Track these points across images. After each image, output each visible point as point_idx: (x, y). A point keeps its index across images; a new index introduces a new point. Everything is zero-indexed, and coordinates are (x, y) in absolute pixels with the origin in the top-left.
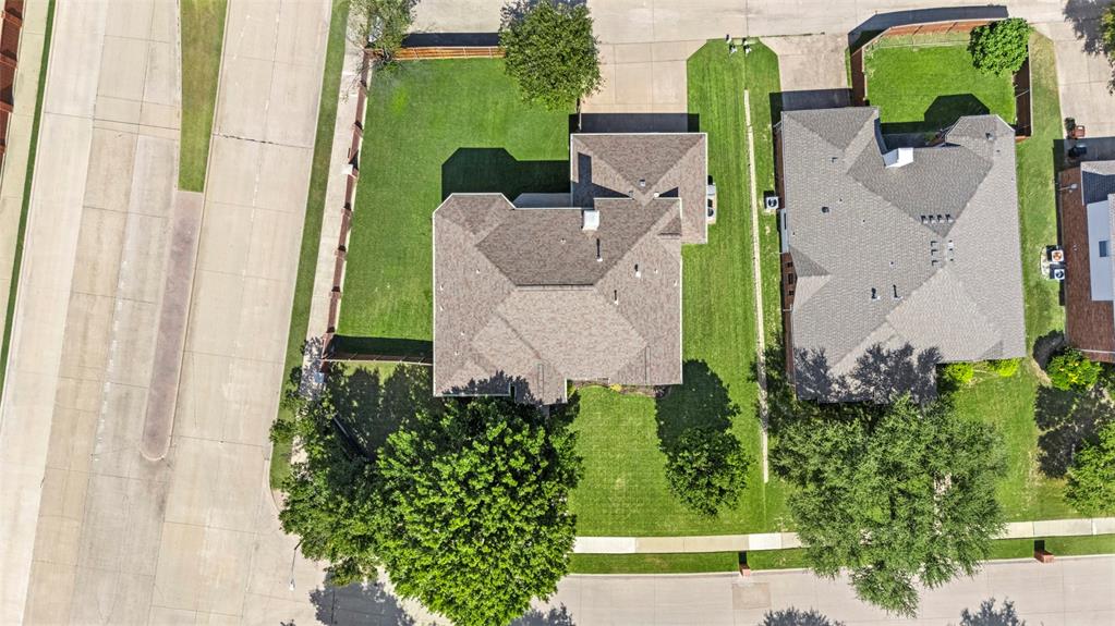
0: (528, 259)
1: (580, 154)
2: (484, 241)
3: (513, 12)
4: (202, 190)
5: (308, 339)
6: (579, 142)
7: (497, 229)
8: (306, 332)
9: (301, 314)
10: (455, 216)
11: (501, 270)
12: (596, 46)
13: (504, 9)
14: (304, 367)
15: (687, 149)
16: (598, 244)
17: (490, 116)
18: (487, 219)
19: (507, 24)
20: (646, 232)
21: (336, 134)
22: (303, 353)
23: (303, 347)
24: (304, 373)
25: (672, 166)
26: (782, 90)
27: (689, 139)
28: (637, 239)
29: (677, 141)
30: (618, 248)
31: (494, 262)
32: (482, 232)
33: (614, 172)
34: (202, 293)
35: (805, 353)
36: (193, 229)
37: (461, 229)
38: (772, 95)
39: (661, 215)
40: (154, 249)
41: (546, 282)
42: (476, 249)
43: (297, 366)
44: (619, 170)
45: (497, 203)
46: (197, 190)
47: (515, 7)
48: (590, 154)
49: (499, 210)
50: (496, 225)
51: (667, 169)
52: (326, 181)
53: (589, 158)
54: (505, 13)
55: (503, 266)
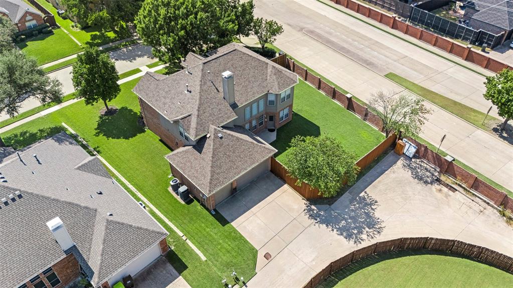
0: (242, 66)
2: (267, 67)
3: (371, 204)
7: (267, 77)
12: (313, 221)
13: (376, 202)
15: (212, 176)
16: (217, 89)
18: (274, 77)
19: (366, 197)
20: (199, 108)
25: (213, 157)
26: (181, 277)
27: (215, 185)
28: (200, 101)
29: (221, 179)
30: (206, 91)
32: (271, 70)
38: (186, 267)
39: (198, 123)
41: (225, 56)
45: (277, 88)
47: (374, 207)
49: (273, 86)
50: (268, 77)
51: (214, 154)
54: (373, 201)
55: (249, 58)
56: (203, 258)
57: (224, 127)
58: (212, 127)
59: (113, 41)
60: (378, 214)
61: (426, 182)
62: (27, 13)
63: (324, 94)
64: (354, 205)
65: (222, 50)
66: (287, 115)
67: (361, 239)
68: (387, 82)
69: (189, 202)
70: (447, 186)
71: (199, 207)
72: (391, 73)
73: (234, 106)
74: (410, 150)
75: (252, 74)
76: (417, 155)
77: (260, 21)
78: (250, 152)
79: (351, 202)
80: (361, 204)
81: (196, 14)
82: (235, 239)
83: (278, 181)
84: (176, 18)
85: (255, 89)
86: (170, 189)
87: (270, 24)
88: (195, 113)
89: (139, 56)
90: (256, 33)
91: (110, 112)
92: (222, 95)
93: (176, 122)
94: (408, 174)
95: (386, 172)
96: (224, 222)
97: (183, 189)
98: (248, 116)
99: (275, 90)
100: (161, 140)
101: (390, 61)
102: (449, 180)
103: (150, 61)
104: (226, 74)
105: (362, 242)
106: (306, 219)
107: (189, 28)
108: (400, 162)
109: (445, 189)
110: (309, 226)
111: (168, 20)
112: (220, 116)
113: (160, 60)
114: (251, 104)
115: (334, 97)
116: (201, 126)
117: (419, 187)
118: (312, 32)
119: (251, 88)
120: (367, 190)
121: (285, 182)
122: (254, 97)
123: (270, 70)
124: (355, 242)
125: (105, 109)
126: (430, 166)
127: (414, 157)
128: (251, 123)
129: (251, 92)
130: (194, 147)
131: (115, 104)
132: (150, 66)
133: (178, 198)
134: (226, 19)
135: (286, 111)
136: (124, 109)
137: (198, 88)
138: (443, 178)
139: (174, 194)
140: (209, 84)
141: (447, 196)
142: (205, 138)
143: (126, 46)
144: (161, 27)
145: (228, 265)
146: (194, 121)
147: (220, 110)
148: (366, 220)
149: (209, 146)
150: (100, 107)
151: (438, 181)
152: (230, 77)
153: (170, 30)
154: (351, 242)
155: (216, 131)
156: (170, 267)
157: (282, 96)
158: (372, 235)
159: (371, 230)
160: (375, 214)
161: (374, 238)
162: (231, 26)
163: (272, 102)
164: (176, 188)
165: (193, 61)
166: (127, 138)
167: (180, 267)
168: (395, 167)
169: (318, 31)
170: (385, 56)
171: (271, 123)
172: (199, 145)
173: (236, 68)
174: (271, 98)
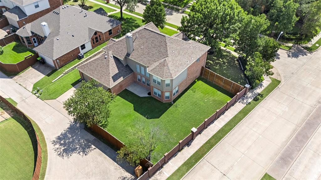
1: (114, 81)
3: (84, 152)
4: (266, 174)
5: (245, 105)
6: (111, 85)
7: (158, 61)
8: (245, 107)
9: (244, 113)
10: (167, 71)
11: (166, 44)
13: (86, 155)
14: (252, 100)
17: (128, 121)
19: (91, 149)
20: (118, 41)
21: (189, 156)
22: (250, 103)
23: (249, 104)
24: (253, 98)
26: (45, 76)
31: (167, 48)
33: (110, 66)
34: (284, 140)
35: (111, 25)
36: (277, 162)
37: (169, 65)
38: (49, 76)
40: (301, 168)
41: (156, 34)
42: (169, 56)
43: (254, 102)
44: (108, 65)
46: (269, 176)
47: (81, 153)
48: (111, 78)
49: (152, 67)
52: (206, 143)
53: (113, 77)
54: (87, 153)
55: (164, 46)
56: (53, 81)
57: (114, 57)
60: (75, 155)
64: (84, 142)
67: (55, 144)
73: (128, 55)
75: (154, 53)
78: (104, 74)
79: (87, 140)
80: (84, 146)
85: (145, 59)
95: (116, 163)
98: (138, 70)
105: (53, 144)
110: (69, 119)
112: (119, 52)
116: (109, 48)
119: (145, 57)
120: (97, 150)
122: (140, 61)
124: (54, 141)
128: (141, 77)
129: (142, 58)
135: (159, 92)
147: (122, 50)
148: (71, 148)
154: (55, 139)
156: (50, 72)
158: (58, 151)
159: (62, 151)
160: (75, 154)
161: (55, 151)
173: (153, 43)
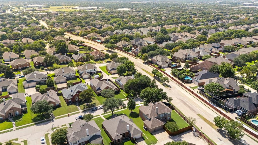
13: (183, 138)
18: (167, 110)
25: (152, 122)
26: (144, 141)
28: (151, 112)
29: (153, 126)
50: (165, 110)
56: (148, 139)
57: (155, 117)
58: (153, 117)
59: (132, 96)
61: (196, 137)
62: (116, 88)
63: (180, 116)
65: (157, 103)
66: (169, 119)
68: (197, 116)
69: (146, 131)
70: (200, 138)
71: (148, 132)
72: (199, 114)
73: (157, 114)
74: (194, 130)
76: (196, 131)
77: (167, 97)
79: (178, 137)
80: (180, 137)
81: (153, 94)
82: (154, 138)
83: (164, 130)
84: (148, 95)
86: (143, 128)
87: (170, 98)
88: (150, 114)
89: (138, 101)
90: (167, 99)
91: (132, 112)
92: (155, 111)
93: (146, 115)
94: (193, 134)
96: (152, 135)
97: (146, 128)
98: (160, 117)
99: (166, 112)
100: (142, 119)
101: (200, 111)
102: (201, 137)
103: (141, 103)
104: (157, 107)
106: (168, 138)
107: (151, 97)
108: (192, 132)
109: (199, 138)
111: (147, 95)
112: (155, 115)
113: (144, 103)
114: (161, 114)
115: (182, 117)
117: (194, 137)
118: (182, 101)
119: (162, 111)
120: (182, 136)
121: (166, 131)
123: (166, 108)
125: (131, 111)
126: (198, 134)
127: (195, 131)
128: (161, 118)
130: (149, 120)
131: (133, 111)
132: (141, 104)
133: (145, 130)
134: (159, 96)
135: (169, 117)
136: (135, 112)
137: (151, 109)
138: (199, 136)
139: (144, 129)
140: (153, 109)
141: (199, 139)
142: (151, 119)
143: (135, 98)
144: (145, 96)
145: (152, 141)
146: (150, 115)
149: (152, 120)
150: (130, 111)
151: (199, 137)
152: (157, 108)
153: (147, 97)
155: (153, 118)
156: (142, 139)
157: (168, 114)
162: (160, 97)
163: (166, 115)
164: (144, 128)
165: (151, 104)
166: (135, 118)
167: (144, 139)
168: (190, 133)
169: (184, 101)
170: (200, 110)
171: (165, 119)
172: (150, 120)
173: (159, 107)
174: (166, 114)
